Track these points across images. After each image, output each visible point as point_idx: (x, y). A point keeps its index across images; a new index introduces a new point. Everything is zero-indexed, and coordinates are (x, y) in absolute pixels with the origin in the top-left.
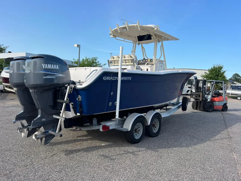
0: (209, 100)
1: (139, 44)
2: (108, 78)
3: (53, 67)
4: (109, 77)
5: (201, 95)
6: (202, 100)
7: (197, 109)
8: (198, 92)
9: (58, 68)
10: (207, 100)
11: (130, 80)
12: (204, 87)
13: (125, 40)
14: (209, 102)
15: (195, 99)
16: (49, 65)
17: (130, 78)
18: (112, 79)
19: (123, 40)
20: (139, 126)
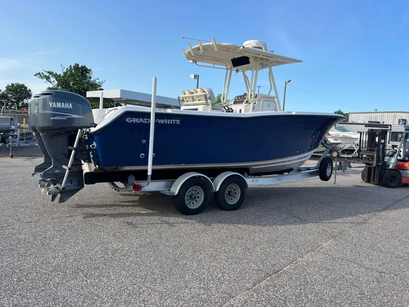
0: (391, 167)
1: (237, 71)
2: (135, 120)
3: (63, 106)
4: (138, 119)
5: (375, 156)
6: (377, 165)
7: (369, 181)
8: (371, 150)
9: (71, 106)
10: (389, 166)
11: (177, 123)
12: (382, 143)
13: (215, 66)
14: (391, 169)
15: (366, 164)
16: (57, 103)
17: (178, 122)
18: (143, 122)
19: (212, 65)
20: (198, 191)
